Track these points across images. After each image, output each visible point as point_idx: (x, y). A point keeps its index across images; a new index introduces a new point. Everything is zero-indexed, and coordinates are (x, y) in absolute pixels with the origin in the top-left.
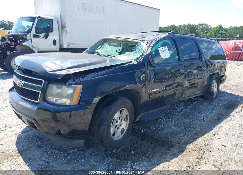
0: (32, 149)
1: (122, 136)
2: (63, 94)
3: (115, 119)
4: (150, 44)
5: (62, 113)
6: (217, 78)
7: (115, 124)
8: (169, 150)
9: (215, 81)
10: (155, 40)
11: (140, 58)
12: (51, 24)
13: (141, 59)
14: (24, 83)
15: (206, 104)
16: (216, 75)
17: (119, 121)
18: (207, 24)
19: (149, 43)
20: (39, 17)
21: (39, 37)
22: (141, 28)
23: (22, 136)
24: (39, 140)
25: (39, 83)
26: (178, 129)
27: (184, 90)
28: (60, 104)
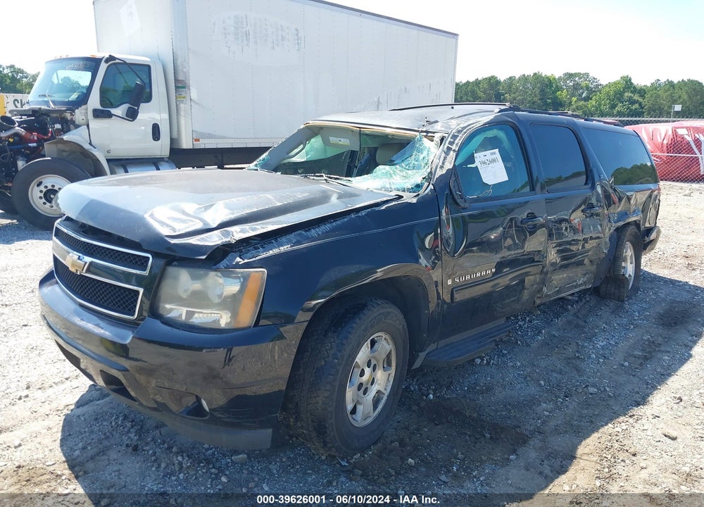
0: (113, 455)
1: (377, 412)
2: (210, 296)
3: (357, 366)
4: (451, 143)
5: (206, 352)
6: (635, 236)
7: (357, 380)
8: (514, 452)
9: (628, 244)
10: (465, 131)
11: (424, 184)
12: (145, 77)
13: (427, 189)
14: (91, 263)
15: (605, 312)
16: (632, 229)
17: (368, 371)
18: (587, 75)
19: (448, 142)
20: (111, 58)
21: (109, 115)
22: (406, 89)
23: (79, 416)
24: (132, 427)
25: (137, 262)
26: (533, 390)
27: (547, 273)
28: (199, 325)
